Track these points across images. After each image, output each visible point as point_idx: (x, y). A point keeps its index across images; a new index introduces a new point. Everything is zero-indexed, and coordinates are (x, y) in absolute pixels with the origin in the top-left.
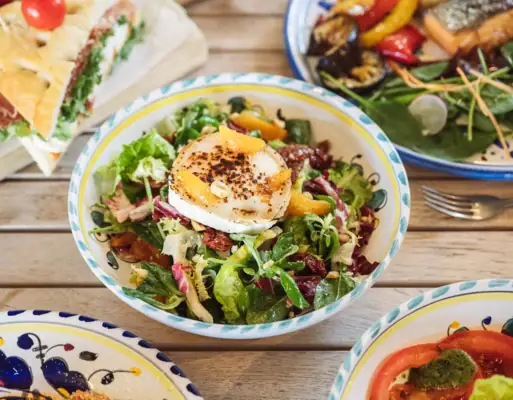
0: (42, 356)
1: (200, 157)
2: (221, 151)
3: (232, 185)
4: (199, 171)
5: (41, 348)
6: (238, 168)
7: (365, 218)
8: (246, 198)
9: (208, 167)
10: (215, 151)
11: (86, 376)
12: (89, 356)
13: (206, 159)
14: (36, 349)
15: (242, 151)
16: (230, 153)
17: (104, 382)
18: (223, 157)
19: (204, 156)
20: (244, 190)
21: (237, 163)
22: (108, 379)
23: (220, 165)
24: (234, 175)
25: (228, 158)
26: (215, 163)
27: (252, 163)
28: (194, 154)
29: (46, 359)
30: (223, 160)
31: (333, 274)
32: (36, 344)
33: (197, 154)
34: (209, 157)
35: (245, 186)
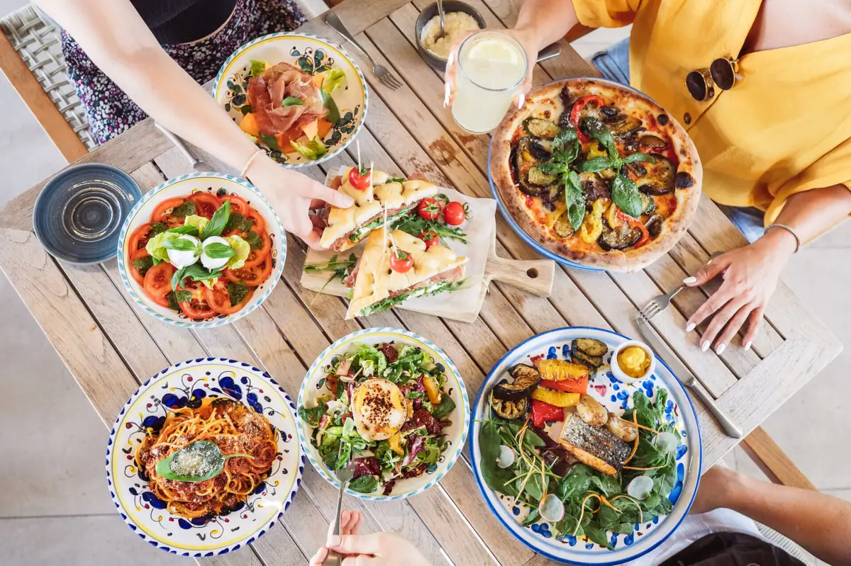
0: (249, 390)
1: (378, 389)
2: (388, 395)
3: (373, 412)
4: (371, 393)
5: (250, 386)
6: (384, 408)
7: (417, 470)
8: (371, 422)
9: (375, 396)
10: (386, 392)
11: (263, 408)
12: (268, 400)
13: (379, 392)
14: (247, 386)
15: (393, 404)
16: (389, 399)
17: (269, 414)
18: (385, 398)
19: (380, 390)
20: (375, 419)
21: (386, 406)
22: (272, 413)
23: (380, 400)
24: (379, 410)
25: (386, 400)
26: (380, 397)
27: (391, 412)
28: (377, 385)
29: (250, 392)
30: (383, 399)
31: (377, 477)
32: (248, 384)
33: (379, 386)
34: (381, 392)
35: (377, 418)
